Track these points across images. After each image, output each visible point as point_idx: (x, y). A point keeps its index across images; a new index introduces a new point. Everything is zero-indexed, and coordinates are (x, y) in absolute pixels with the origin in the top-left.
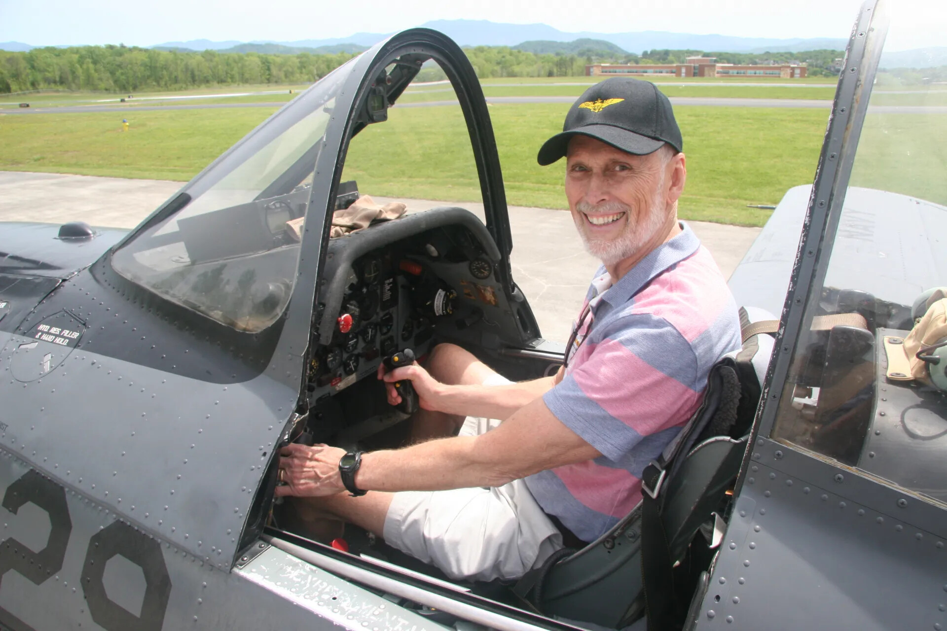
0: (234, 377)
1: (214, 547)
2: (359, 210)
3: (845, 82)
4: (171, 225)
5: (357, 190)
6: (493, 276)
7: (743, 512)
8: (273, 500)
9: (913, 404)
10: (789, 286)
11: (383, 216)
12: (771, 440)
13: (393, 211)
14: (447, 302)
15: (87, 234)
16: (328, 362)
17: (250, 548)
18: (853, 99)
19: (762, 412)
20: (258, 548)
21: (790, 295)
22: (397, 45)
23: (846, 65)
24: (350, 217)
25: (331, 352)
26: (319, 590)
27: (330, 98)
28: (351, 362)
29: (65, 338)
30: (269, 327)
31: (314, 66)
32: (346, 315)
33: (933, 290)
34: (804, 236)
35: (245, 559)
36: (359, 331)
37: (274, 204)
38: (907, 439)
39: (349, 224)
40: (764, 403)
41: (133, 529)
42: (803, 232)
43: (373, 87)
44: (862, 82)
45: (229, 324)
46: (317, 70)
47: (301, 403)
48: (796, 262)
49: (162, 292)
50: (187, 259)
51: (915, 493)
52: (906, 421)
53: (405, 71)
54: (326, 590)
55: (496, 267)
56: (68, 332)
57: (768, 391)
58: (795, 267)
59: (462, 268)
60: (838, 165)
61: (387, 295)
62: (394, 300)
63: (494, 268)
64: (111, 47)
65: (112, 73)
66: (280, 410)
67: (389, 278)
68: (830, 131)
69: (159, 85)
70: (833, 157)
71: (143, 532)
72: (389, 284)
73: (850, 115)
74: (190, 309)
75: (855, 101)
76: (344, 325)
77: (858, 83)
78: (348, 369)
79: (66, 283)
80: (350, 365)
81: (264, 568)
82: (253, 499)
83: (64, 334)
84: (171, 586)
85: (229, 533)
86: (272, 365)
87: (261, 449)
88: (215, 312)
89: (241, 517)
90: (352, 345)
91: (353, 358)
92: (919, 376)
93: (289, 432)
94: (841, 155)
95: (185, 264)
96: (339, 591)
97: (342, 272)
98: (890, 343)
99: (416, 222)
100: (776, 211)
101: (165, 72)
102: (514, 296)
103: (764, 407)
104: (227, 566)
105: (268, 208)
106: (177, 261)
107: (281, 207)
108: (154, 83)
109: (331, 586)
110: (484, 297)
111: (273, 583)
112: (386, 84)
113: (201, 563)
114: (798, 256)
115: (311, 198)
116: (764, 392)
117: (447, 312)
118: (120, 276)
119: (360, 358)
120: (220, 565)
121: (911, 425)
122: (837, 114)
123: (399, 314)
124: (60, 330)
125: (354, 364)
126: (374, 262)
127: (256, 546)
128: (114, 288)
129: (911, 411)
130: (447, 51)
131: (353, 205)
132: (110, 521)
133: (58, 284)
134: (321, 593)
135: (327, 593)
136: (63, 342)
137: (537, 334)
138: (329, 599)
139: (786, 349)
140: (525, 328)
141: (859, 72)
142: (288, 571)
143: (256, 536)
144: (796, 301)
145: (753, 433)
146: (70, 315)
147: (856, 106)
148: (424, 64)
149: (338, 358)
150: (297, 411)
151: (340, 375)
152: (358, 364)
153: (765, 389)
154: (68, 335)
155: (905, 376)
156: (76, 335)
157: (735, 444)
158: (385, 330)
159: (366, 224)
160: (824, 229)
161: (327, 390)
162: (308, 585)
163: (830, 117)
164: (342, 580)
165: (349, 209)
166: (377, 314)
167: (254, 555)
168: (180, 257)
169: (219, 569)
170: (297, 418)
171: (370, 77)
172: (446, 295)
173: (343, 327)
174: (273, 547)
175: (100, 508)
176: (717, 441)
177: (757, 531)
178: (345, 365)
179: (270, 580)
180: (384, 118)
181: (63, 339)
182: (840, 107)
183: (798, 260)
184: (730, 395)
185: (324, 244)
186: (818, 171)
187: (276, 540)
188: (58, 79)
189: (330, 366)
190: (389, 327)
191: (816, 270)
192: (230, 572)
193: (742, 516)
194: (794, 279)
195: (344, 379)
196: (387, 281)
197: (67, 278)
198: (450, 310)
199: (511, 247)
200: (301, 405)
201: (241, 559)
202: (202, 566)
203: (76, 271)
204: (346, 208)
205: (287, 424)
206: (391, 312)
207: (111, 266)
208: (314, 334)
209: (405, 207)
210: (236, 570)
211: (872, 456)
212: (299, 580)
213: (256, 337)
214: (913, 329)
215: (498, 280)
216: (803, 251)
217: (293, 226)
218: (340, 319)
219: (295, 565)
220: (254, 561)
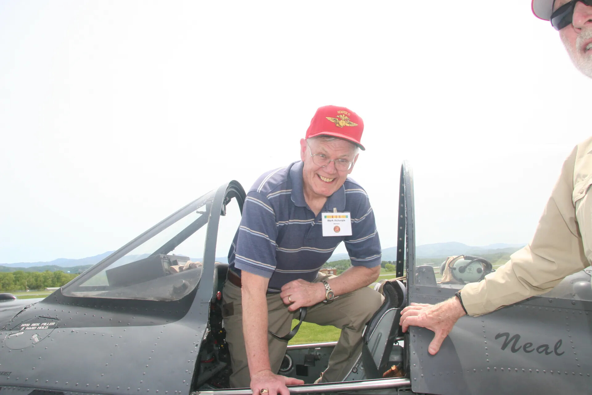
47: (209, 325)
56: (46, 323)
66: (199, 329)
82: (196, 364)
83: (43, 325)
93: (206, 336)
107: (167, 259)
124: (39, 324)
133: (22, 310)
136: (44, 328)
146: (43, 317)
150: (207, 328)
156: (52, 324)
170: (208, 331)
176: (390, 311)
197: (27, 307)
203: (30, 305)
205: (204, 333)
207: (62, 296)
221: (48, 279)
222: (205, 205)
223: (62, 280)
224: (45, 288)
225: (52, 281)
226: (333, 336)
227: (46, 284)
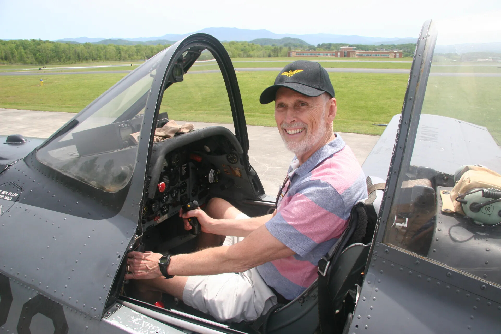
0: (102, 216)
1: (92, 307)
2: (169, 128)
3: (416, 61)
4: (69, 136)
5: (168, 117)
6: (239, 162)
7: (369, 282)
8: (124, 282)
9: (454, 224)
10: (390, 165)
11: (181, 131)
12: (382, 244)
13: (187, 128)
14: (215, 176)
15: (22, 141)
16: (153, 208)
17: (112, 307)
18: (420, 70)
19: (378, 230)
20: (116, 307)
21: (391, 169)
22: (188, 42)
23: (416, 53)
24: (164, 132)
25: (154, 202)
26: (149, 328)
27: (154, 69)
28: (165, 208)
29: (10, 196)
30: (122, 190)
31: (144, 51)
32: (162, 183)
33: (464, 167)
34: (397, 139)
35: (109, 313)
36: (169, 192)
37: (124, 125)
38: (452, 242)
39: (164, 135)
40: (379, 225)
41: (48, 298)
42: (397, 137)
43: (176, 64)
44: (424, 62)
45: (100, 188)
46: (146, 53)
47: (138, 229)
48: (393, 153)
49: (64, 172)
50: (77, 154)
51: (455, 269)
52: (451, 233)
53: (193, 55)
54: (152, 329)
55: (241, 157)
56: (12, 193)
57: (381, 218)
58: (393, 155)
59: (223, 158)
60: (413, 103)
61: (184, 172)
62: (187, 175)
63: (240, 157)
64: (34, 41)
65: (34, 54)
66: (127, 233)
67: (185, 164)
68: (409, 86)
69: (60, 61)
70: (411, 99)
71: (53, 300)
72: (185, 167)
73: (419, 78)
74: (79, 180)
75: (421, 71)
76: (161, 188)
77: (423, 62)
78: (163, 212)
79: (11, 167)
80: (165, 210)
81: (119, 318)
82: (113, 281)
83: (10, 194)
84: (68, 328)
85: (100, 299)
86: (123, 209)
87: (117, 254)
88: (93, 182)
89: (106, 290)
90: (165, 199)
91: (166, 206)
92: (458, 210)
93: (132, 245)
94: (414, 98)
95: (75, 157)
96: (159, 329)
97: (160, 160)
98: (443, 193)
99: (199, 134)
100: (387, 127)
101: (63, 54)
102: (251, 172)
103: (379, 227)
104: (99, 317)
105: (121, 127)
106: (72, 155)
107: (127, 126)
108: (58, 60)
109: (155, 326)
110: (235, 173)
111: (124, 326)
112: (183, 62)
113: (85, 316)
114: (394, 149)
115: (144, 121)
116: (379, 219)
117: (215, 181)
118: (41, 163)
119: (169, 206)
120: (95, 316)
121: (454, 235)
122: (412, 78)
123: (190, 182)
124: (8, 192)
125: (167, 209)
126: (177, 155)
127: (115, 306)
128: (37, 170)
129: (453, 228)
130: (214, 45)
131: (166, 125)
132: (35, 294)
133: (6, 168)
134: (150, 330)
135: (153, 330)
136: (9, 199)
137: (263, 193)
138: (154, 333)
139: (389, 197)
140: (257, 189)
141: (423, 57)
142: (132, 319)
143: (115, 300)
144: (394, 173)
145: (373, 241)
146: (13, 184)
147: (422, 73)
148: (202, 52)
149: (158, 206)
150: (136, 234)
151: (159, 215)
152: (168, 209)
153: (379, 217)
154: (12, 195)
155: (451, 210)
156: (16, 195)
157: (365, 247)
158: (183, 191)
159: (172, 135)
160: (407, 135)
161: (152, 223)
162: (143, 326)
163: (409, 79)
164: (161, 323)
165: (164, 127)
166: (179, 182)
167: (114, 311)
168: (73, 153)
169: (95, 319)
170: (137, 237)
171: (174, 58)
172: (214, 172)
173: (161, 189)
174: (124, 306)
175: (29, 288)
176: (356, 246)
177: (376, 291)
178: (162, 209)
179: (123, 324)
180: (182, 80)
181: (9, 197)
182: (414, 74)
183: (394, 152)
184: (362, 221)
185: (150, 146)
186: (403, 106)
187: (125, 302)
188: (4, 57)
189: (154, 210)
190: (185, 189)
191: (403, 157)
192: (101, 320)
193: (369, 283)
194: (393, 161)
195: (161, 217)
196: (184, 165)
197: (12, 165)
198: (217, 180)
199: (248, 146)
200: (139, 230)
201: (106, 313)
202: (86, 317)
203: (16, 161)
204: (162, 127)
205: (131, 240)
206: (186, 181)
207: (36, 158)
208: (145, 193)
209: (193, 126)
210: (104, 319)
211: (434, 251)
212: (138, 323)
213: (115, 195)
214: (455, 186)
215: (242, 164)
216: (396, 147)
217: (134, 136)
218: (159, 185)
219: (136, 316)
220: (114, 314)
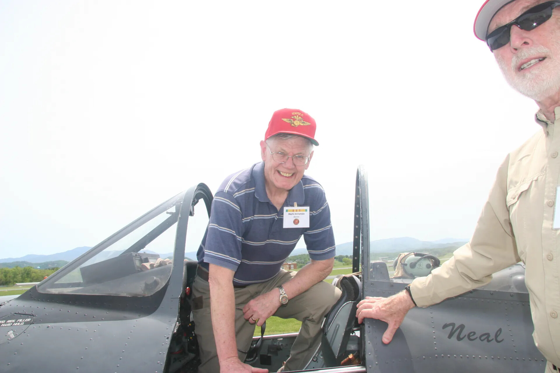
30: (158, 291)
56: (22, 320)
66: (170, 322)
77: (365, 181)
82: (167, 356)
87: (165, 337)
89: (162, 364)
93: (176, 330)
107: (139, 257)
124: (15, 320)
146: (19, 314)
156: (28, 320)
170: (178, 324)
181: (19, 323)
197: (3, 304)
200: (179, 319)
203: (7, 301)
205: (174, 326)
207: (37, 293)
213: (151, 296)
217: (146, 266)
221: (18, 275)
222: (175, 206)
223: (31, 275)
224: (15, 283)
225: (22, 276)
226: (294, 326)
227: (15, 279)
